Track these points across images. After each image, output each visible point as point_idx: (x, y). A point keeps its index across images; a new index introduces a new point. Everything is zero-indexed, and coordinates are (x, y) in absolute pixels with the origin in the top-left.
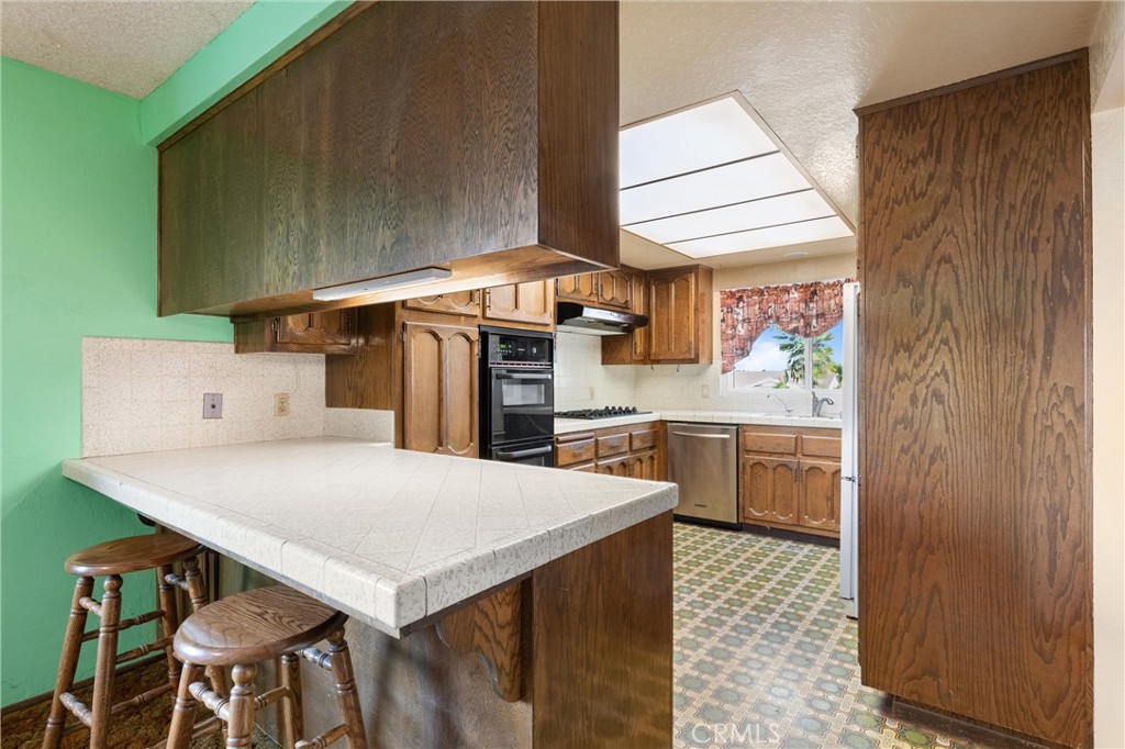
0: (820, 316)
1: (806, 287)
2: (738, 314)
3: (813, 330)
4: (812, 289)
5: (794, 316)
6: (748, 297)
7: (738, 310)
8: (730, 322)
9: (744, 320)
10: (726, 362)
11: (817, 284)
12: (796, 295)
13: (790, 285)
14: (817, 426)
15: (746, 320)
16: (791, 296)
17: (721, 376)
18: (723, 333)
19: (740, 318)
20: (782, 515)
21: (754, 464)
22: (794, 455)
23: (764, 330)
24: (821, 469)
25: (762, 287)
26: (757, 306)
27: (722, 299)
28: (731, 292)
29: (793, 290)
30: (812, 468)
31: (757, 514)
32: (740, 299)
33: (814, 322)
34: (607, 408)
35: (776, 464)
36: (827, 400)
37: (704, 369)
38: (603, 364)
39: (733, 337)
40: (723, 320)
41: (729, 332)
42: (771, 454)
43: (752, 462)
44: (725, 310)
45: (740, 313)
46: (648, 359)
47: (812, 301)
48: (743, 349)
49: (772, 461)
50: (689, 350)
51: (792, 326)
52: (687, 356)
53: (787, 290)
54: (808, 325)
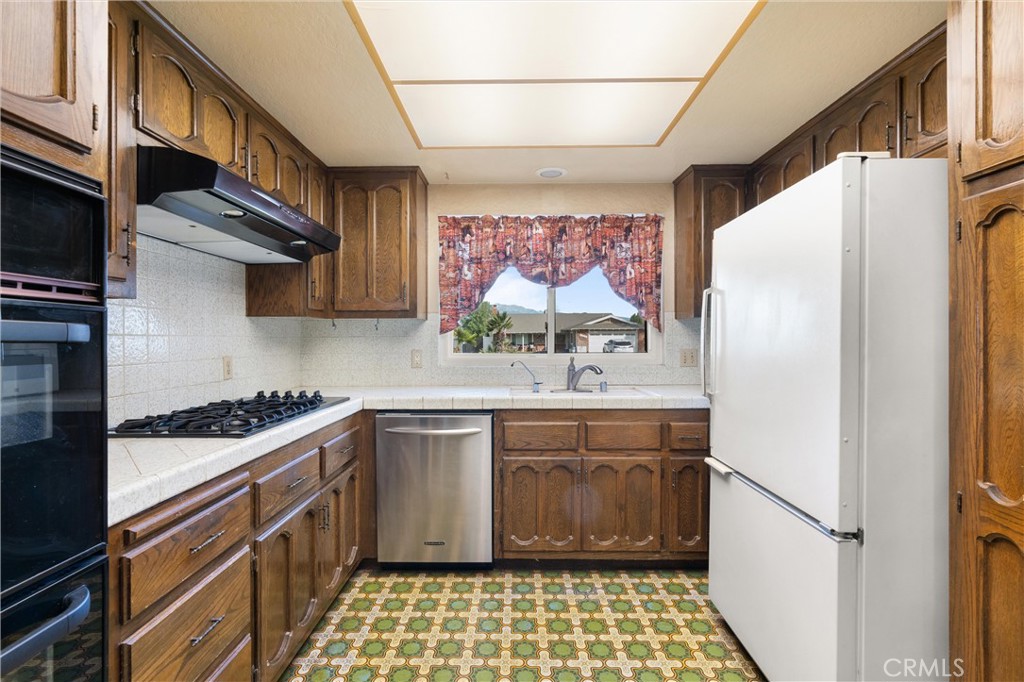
0: (570, 260)
1: (553, 221)
2: (464, 250)
3: (561, 277)
4: (560, 224)
5: (539, 257)
6: (477, 228)
7: (463, 246)
8: (452, 260)
9: (471, 260)
10: (446, 317)
11: (567, 218)
12: (540, 231)
13: (532, 217)
14: (605, 407)
15: (477, 261)
16: (534, 231)
17: (439, 336)
18: (442, 276)
19: (466, 256)
20: (557, 540)
21: (518, 469)
22: (575, 450)
23: (498, 275)
24: (611, 468)
25: (496, 218)
26: (491, 242)
27: (441, 229)
28: (454, 219)
29: (537, 224)
30: (602, 467)
31: (522, 543)
32: (467, 230)
33: (563, 268)
34: (260, 395)
35: (550, 465)
36: (592, 368)
37: (416, 327)
38: (249, 314)
39: (457, 283)
40: (442, 258)
41: (451, 275)
42: (542, 452)
43: (514, 467)
44: (445, 244)
45: (466, 250)
46: (332, 309)
47: (560, 241)
48: (469, 300)
49: (545, 462)
50: (402, 297)
51: (537, 271)
52: (398, 306)
53: (528, 223)
54: (555, 270)
